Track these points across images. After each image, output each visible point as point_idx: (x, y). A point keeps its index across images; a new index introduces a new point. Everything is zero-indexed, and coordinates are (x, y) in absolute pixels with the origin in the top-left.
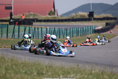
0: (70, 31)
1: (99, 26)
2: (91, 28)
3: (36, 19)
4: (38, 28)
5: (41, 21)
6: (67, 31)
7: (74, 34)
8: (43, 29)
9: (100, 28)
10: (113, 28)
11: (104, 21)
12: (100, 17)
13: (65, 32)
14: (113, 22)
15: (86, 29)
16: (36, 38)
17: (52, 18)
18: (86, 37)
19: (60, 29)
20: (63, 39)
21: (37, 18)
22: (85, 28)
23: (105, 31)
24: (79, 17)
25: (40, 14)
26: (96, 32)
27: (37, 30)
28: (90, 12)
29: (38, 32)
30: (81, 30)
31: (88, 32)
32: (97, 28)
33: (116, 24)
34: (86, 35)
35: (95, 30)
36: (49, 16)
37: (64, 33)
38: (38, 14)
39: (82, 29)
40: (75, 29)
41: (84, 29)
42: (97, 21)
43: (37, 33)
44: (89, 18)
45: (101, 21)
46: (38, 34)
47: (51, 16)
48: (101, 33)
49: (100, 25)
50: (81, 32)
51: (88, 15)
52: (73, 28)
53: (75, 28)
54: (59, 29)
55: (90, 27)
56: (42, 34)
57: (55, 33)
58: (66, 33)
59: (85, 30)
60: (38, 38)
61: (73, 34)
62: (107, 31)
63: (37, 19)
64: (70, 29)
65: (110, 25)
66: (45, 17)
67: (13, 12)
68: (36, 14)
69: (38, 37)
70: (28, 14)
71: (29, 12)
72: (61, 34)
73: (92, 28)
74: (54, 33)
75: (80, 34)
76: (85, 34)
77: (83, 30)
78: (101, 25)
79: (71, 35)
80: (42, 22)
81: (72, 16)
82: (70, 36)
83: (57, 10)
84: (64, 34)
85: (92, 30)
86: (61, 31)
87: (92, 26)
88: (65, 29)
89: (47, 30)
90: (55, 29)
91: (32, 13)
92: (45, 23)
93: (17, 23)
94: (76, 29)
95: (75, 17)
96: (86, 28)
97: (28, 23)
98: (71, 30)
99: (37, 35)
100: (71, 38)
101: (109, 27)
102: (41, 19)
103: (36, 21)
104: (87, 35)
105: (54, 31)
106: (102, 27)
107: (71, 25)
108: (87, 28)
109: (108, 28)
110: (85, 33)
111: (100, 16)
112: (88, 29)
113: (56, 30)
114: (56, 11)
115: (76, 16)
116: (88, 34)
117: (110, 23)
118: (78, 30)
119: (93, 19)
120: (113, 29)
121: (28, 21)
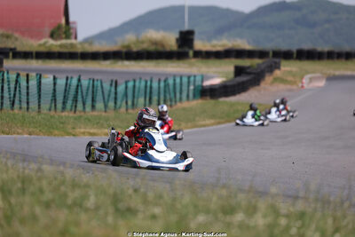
0: (126, 87)
1: (212, 77)
2: (189, 82)
3: (11, 49)
4: (28, 76)
5: (26, 55)
6: (116, 89)
7: (138, 98)
8: (43, 81)
9: (217, 81)
10: (259, 85)
11: (227, 61)
12: (214, 49)
13: (110, 91)
14: (259, 65)
15: (175, 84)
16: (21, 108)
17: (61, 46)
18: (174, 108)
19: (95, 82)
20: (104, 114)
21: (13, 46)
22: (171, 82)
23: (234, 93)
24: (145, 46)
25: (23, 33)
26: (206, 96)
27: (23, 83)
28: (182, 33)
29: (28, 88)
30: (159, 88)
31: (181, 93)
32: (207, 83)
33: (268, 72)
34: (176, 102)
35: (202, 87)
36: (51, 42)
37: (109, 96)
38: (17, 35)
39: (162, 84)
40: (140, 82)
41: (168, 85)
42: (205, 61)
43: (24, 91)
44: (181, 50)
45: (217, 62)
46: (28, 94)
47: (59, 42)
48: (222, 99)
49: (216, 72)
50: (159, 93)
51: (177, 40)
52: (135, 81)
53: (140, 79)
54: (93, 81)
55: (189, 77)
56: (40, 96)
57: (80, 93)
58: (113, 95)
59: (171, 87)
60: (28, 109)
61: (134, 97)
62: (239, 93)
63: (15, 49)
64: (126, 82)
65: (249, 74)
66: (40, 45)
69: (28, 103)
72: (99, 97)
73: (195, 81)
74: (77, 92)
75: (155, 98)
76: (171, 100)
77: (165, 86)
78: (218, 75)
79: (130, 103)
80: (32, 58)
81: (126, 43)
82: (127, 103)
83: (74, 23)
84: (106, 97)
85: (192, 87)
86: (99, 88)
87: (195, 76)
88: (112, 81)
89: (55, 84)
90: (79, 80)
92: (40, 61)
94: (143, 83)
95: (133, 46)
96: (175, 80)
98: (131, 84)
99: (24, 98)
100: (130, 111)
101: (247, 81)
102: (27, 49)
103: (11, 54)
104: (179, 104)
105: (78, 86)
106: (224, 79)
107: (125, 69)
108: (178, 80)
109: (243, 83)
110: (172, 95)
111: (214, 46)
112: (181, 84)
113: (85, 83)
114: (71, 25)
115: (138, 42)
116: (181, 99)
117: (249, 67)
118: (151, 87)
119: (191, 53)
120: (257, 88)
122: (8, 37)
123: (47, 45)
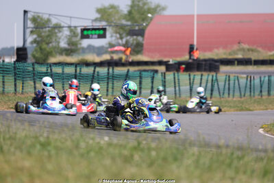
38: (260, 49)
67: (195, 43)
68: (254, 47)
70: (236, 47)
91: (246, 46)
92: (255, 67)
93: (184, 66)
97: (207, 67)
121: (208, 62)
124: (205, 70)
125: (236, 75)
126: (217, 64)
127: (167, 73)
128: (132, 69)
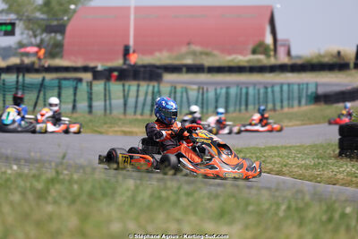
17: (249, 61)
36: (240, 58)
38: (216, 52)
67: (131, 43)
68: (209, 50)
70: (184, 49)
71: (189, 44)
91: (198, 48)
93: (116, 74)
97: (147, 75)
121: (148, 69)
122: (207, 54)
123: (236, 61)
124: (144, 79)
125: (185, 86)
126: (160, 71)
127: (95, 83)
128: (49, 77)
